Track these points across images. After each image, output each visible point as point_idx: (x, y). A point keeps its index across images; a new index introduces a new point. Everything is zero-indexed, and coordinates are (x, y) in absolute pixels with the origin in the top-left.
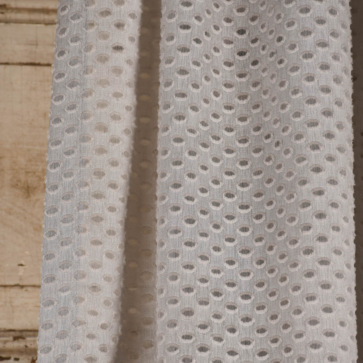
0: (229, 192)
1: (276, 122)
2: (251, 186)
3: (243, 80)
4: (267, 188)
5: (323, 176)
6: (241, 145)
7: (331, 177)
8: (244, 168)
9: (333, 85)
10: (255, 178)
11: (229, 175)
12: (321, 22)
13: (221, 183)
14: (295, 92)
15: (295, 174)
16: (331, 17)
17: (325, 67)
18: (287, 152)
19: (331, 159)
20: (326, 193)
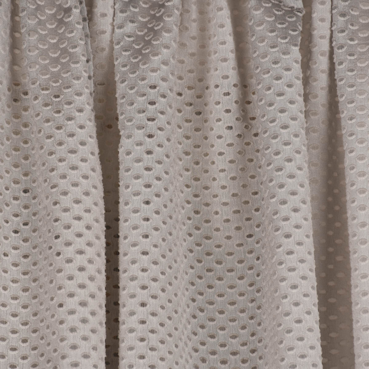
0: (12, 364)
1: (47, 310)
2: (29, 359)
3: (26, 277)
4: (40, 360)
5: (79, 352)
6: (24, 327)
7: (84, 352)
8: (25, 345)
9: (88, 282)
10: (33, 352)
11: (13, 351)
12: (79, 235)
13: (6, 357)
14: (60, 288)
15: (59, 351)
16: (87, 231)
17: (81, 269)
18: (54, 333)
19: (85, 339)
20: (80, 365)
